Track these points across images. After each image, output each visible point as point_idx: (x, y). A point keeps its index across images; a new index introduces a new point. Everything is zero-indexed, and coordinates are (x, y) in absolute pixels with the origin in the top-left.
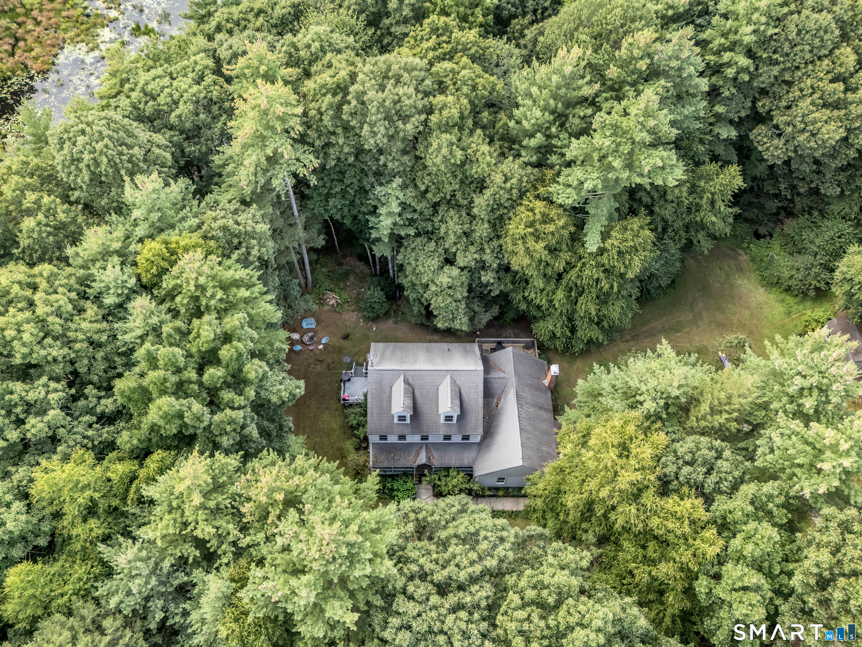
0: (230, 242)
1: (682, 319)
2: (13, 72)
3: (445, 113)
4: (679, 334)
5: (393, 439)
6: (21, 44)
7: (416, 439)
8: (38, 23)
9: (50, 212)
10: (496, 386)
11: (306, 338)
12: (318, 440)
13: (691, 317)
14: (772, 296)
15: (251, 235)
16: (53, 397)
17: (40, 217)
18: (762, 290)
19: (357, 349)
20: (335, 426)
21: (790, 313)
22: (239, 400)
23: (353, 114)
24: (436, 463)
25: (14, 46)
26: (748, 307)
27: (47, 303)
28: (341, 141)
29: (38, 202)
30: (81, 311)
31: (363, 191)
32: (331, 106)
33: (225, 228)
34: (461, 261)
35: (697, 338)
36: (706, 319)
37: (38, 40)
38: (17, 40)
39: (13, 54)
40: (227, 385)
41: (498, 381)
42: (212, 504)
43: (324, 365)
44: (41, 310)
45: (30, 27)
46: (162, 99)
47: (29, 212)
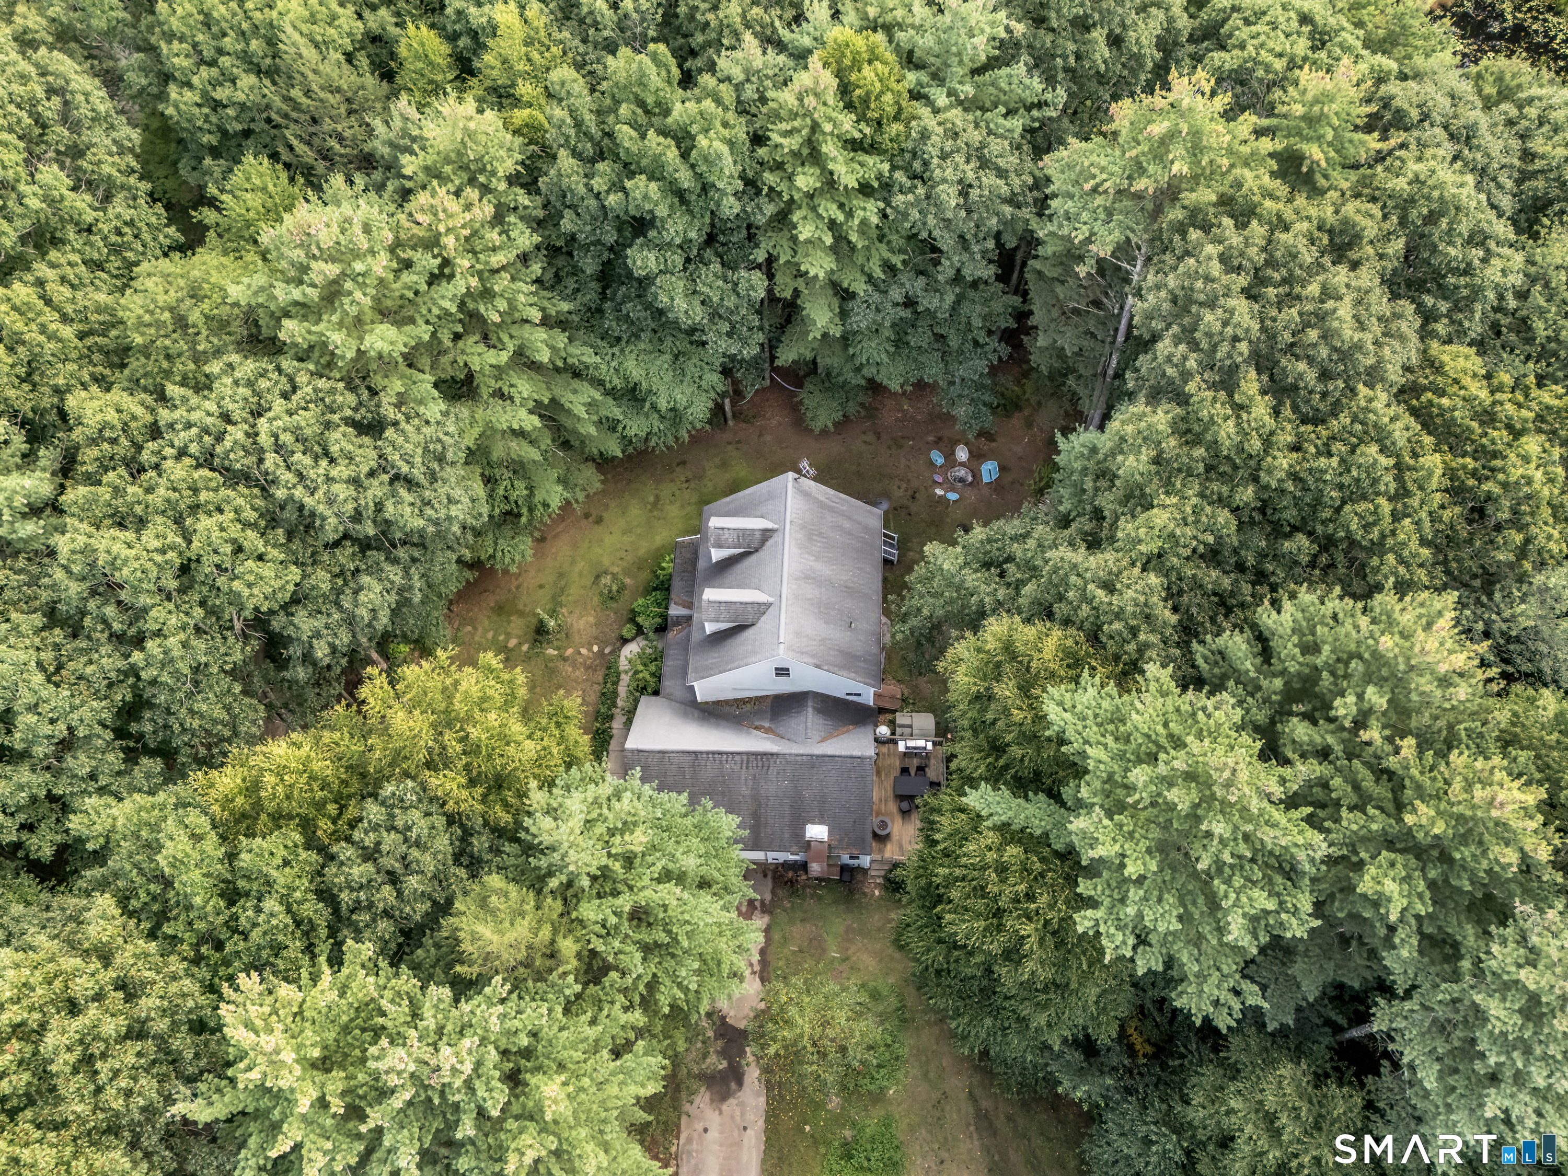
11: (962, 472)
41: (801, 726)
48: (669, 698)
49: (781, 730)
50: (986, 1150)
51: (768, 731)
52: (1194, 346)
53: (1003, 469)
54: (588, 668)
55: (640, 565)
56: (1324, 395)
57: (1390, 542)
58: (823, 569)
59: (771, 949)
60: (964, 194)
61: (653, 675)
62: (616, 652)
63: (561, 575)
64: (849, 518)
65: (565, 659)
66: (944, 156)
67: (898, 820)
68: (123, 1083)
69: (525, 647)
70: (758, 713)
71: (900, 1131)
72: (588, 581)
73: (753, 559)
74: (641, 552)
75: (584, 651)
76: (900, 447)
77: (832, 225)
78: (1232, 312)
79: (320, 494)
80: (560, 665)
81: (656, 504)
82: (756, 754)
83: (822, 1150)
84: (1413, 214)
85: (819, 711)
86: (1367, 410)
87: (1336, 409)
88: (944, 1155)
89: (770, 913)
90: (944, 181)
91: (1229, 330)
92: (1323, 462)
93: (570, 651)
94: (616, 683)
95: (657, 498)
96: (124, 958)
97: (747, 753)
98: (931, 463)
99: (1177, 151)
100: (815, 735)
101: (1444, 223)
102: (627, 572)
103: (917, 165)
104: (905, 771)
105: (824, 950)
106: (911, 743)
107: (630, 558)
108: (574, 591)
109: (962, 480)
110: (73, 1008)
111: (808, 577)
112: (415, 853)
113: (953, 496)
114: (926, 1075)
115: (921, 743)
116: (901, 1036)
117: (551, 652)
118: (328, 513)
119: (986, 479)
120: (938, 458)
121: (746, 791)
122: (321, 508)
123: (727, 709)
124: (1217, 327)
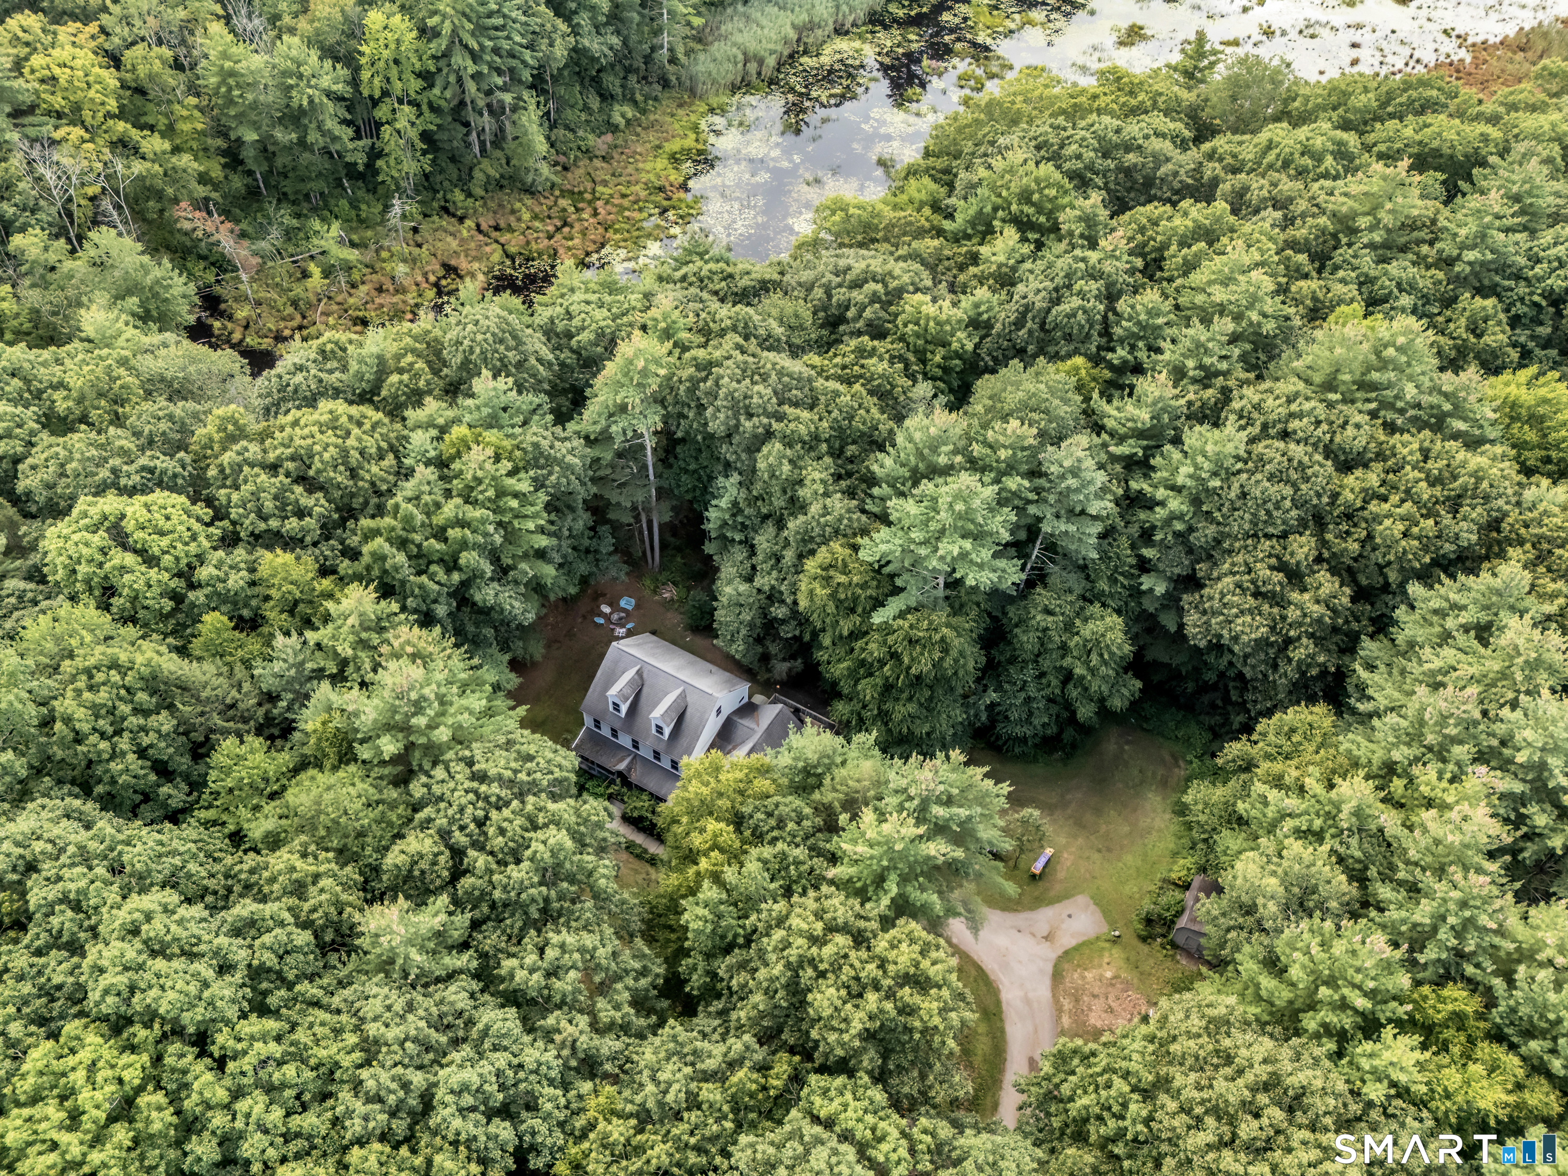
0: (536, 459)
2: (540, 254)
3: (792, 426)
5: (606, 732)
6: (566, 230)
7: (628, 744)
8: (595, 214)
9: (417, 376)
10: (740, 732)
11: (615, 617)
15: (560, 462)
16: (317, 509)
17: (406, 377)
22: (441, 576)
23: (707, 394)
24: (634, 777)
25: (558, 229)
27: (359, 440)
28: (691, 415)
29: (411, 364)
30: (382, 458)
31: (711, 478)
32: (691, 379)
33: (536, 445)
34: (758, 581)
37: (584, 233)
38: (565, 224)
39: (550, 237)
40: (441, 561)
42: (364, 635)
44: (351, 442)
45: (585, 216)
46: (576, 322)
47: (401, 371)
109: (621, 618)
120: (599, 620)
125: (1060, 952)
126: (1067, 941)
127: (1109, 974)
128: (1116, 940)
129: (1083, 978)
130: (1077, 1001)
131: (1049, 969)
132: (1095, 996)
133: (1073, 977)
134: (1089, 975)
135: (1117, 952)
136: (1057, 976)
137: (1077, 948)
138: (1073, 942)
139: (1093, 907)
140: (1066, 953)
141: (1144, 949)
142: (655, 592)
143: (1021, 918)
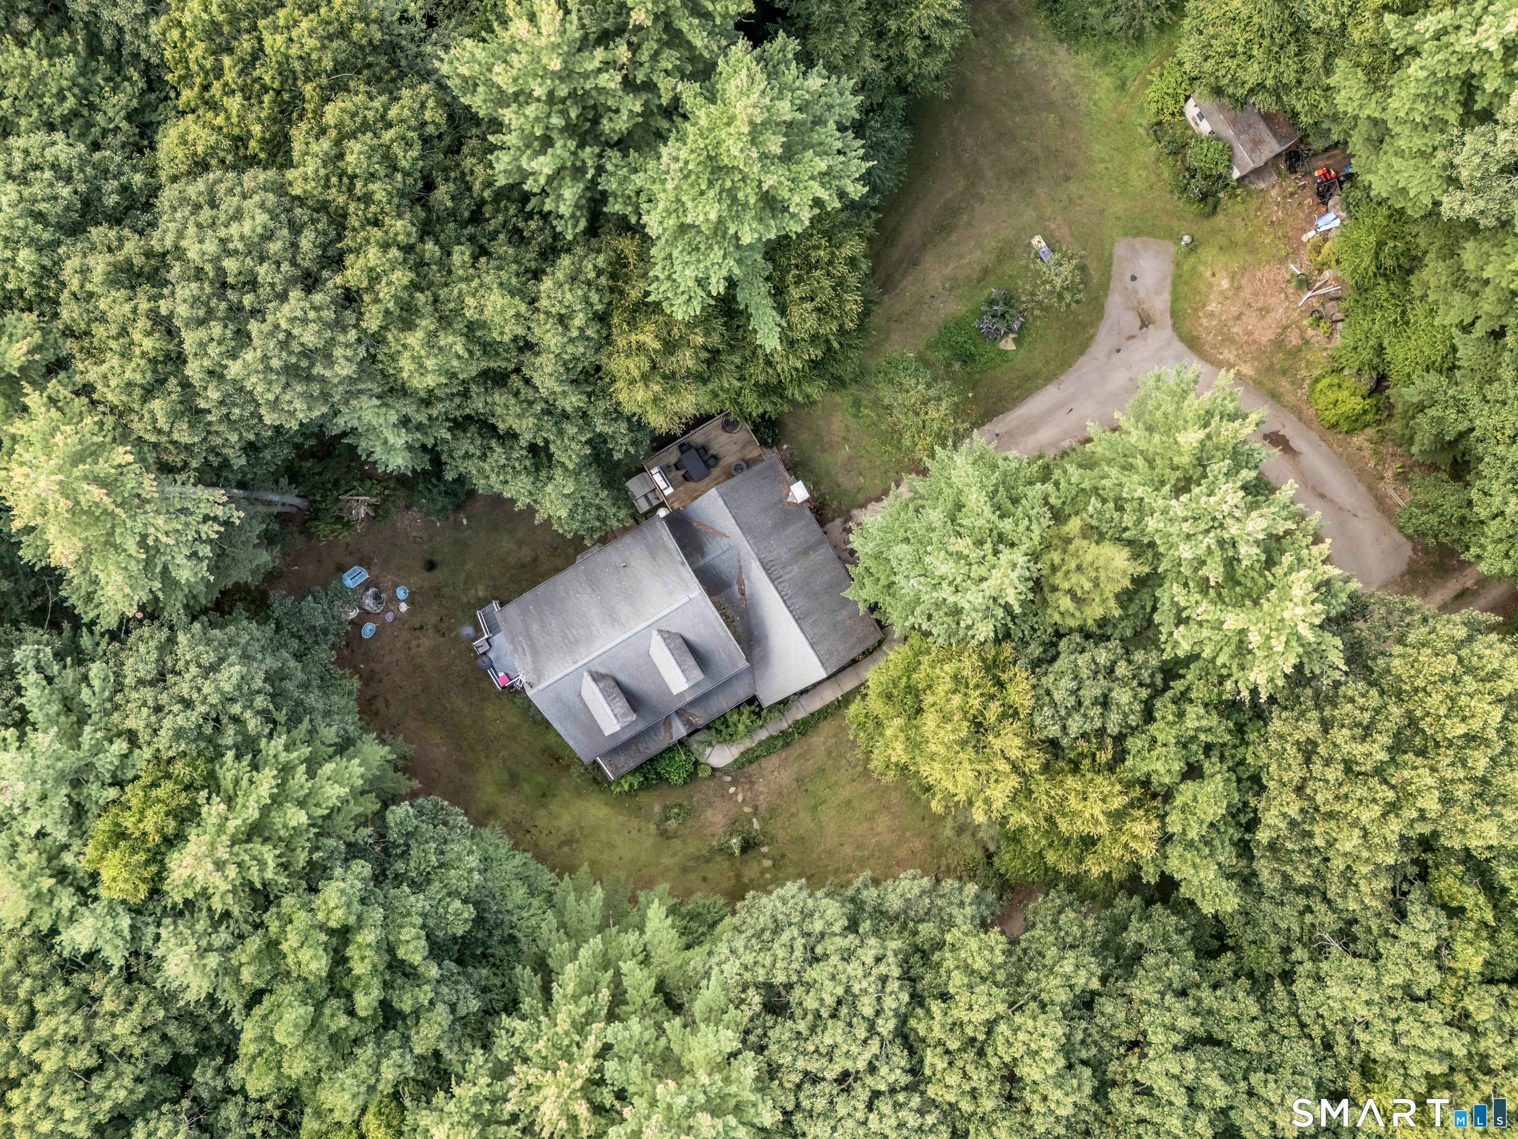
1: (949, 194)
4: (954, 237)
10: (724, 567)
11: (369, 603)
12: (504, 753)
13: (962, 182)
14: (1084, 58)
18: (1062, 52)
19: (462, 576)
20: (515, 720)
21: (1124, 84)
24: (701, 720)
26: (1050, 106)
35: (988, 229)
36: (989, 174)
41: (724, 557)
43: (431, 632)
48: (753, 685)
49: (735, 572)
50: (905, 274)
51: (741, 582)
52: (332, 342)
53: (342, 569)
54: (752, 783)
55: (637, 811)
56: (313, 221)
57: (413, 122)
58: (594, 613)
59: (874, 494)
60: (214, 668)
61: (740, 714)
62: (724, 771)
63: (685, 870)
64: (527, 629)
65: (756, 808)
66: (188, 704)
67: (723, 463)
68: (1361, 701)
69: (765, 849)
70: (731, 601)
71: (932, 334)
72: (677, 843)
73: (623, 678)
74: (622, 819)
75: (740, 798)
76: (373, 672)
77: (311, 774)
78: (292, 320)
79: (883, 969)
80: (763, 808)
81: (569, 841)
82: (769, 575)
83: (977, 376)
84: (46, 236)
85: (702, 553)
86: (317, 179)
87: (323, 207)
88: (927, 298)
89: (848, 512)
90: (218, 689)
91: (312, 315)
92: (380, 196)
93: (747, 810)
94: (753, 750)
95: (560, 846)
96: (1295, 774)
97: (773, 582)
98: (377, 634)
99: (103, 468)
100: (724, 543)
101: (43, 206)
102: (648, 818)
103: (208, 730)
104: (686, 478)
105: (850, 458)
106: (662, 484)
107: (635, 824)
108: (694, 847)
109: (377, 597)
110: (1348, 766)
111: (613, 619)
112: (1085, 673)
113: (401, 593)
114: (884, 340)
115: (658, 478)
116: (874, 370)
117: (756, 825)
118: (890, 953)
119: (365, 575)
120: (369, 629)
121: (796, 569)
122: (891, 959)
123: (740, 630)
124: (314, 327)
125: (1169, 321)
126: (1160, 304)
127: (1225, 284)
128: (1192, 248)
129: (1212, 315)
130: (1232, 341)
131: (1179, 347)
132: (1239, 317)
133: (1205, 327)
134: (1212, 307)
135: (1208, 254)
136: (1193, 344)
137: (1175, 300)
138: (1167, 296)
139: (1138, 242)
140: (1173, 314)
141: (1220, 220)
142: (348, 525)
143: (1103, 340)
